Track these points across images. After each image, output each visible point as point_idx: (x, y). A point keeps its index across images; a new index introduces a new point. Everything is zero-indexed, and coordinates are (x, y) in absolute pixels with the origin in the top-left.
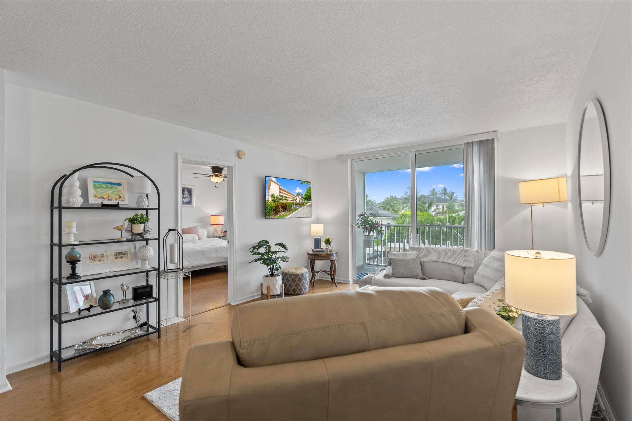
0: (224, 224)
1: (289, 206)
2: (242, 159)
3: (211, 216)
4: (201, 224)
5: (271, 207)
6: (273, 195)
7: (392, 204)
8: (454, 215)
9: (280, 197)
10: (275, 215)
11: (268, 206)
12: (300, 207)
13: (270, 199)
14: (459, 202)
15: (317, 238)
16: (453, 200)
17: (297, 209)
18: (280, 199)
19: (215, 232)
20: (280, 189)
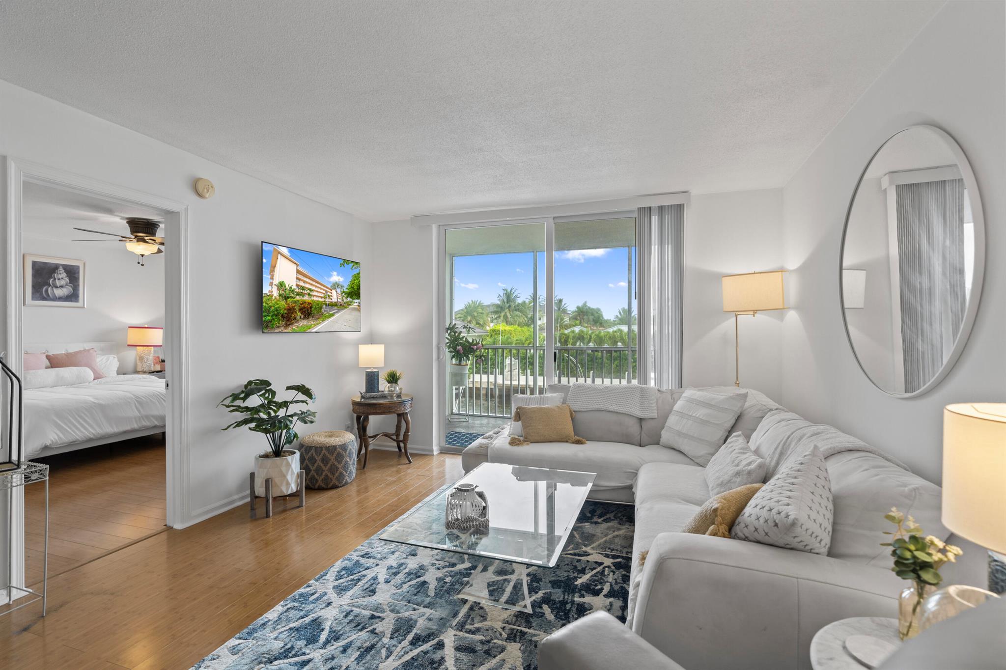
0: (161, 344)
1: (316, 308)
2: (206, 198)
3: (130, 327)
4: (102, 344)
5: (277, 310)
6: (281, 285)
7: (475, 314)
8: (566, 332)
9: (297, 290)
10: (287, 326)
11: (271, 307)
12: (339, 310)
13: (275, 293)
14: (570, 312)
15: (371, 372)
16: (561, 310)
17: (333, 315)
18: (298, 294)
19: (138, 361)
20: (298, 272)
